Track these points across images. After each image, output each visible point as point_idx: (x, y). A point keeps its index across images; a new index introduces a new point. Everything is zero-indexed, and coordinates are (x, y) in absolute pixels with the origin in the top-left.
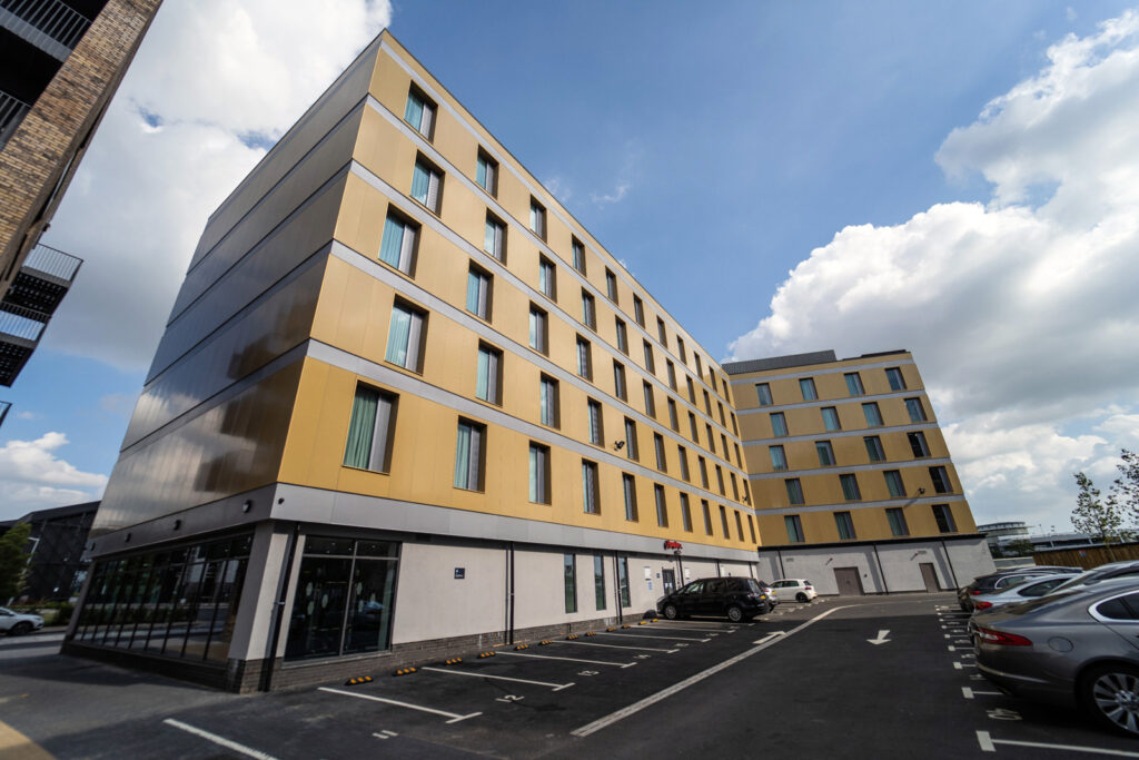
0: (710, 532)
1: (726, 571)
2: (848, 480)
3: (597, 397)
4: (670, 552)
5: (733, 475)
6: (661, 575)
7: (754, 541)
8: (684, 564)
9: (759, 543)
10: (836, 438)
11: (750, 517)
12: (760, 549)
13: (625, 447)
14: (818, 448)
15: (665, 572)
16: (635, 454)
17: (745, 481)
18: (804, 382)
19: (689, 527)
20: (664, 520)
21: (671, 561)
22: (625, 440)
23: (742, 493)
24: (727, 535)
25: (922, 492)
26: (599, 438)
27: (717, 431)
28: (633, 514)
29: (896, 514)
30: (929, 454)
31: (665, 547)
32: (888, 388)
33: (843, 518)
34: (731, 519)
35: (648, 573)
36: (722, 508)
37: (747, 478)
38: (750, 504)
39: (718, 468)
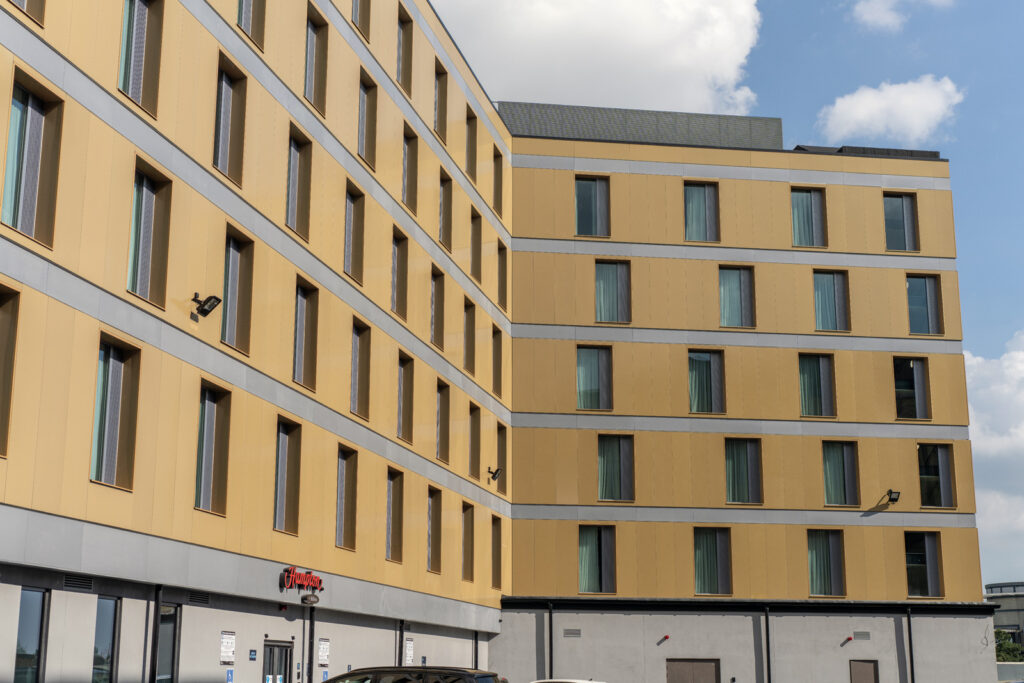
0: (396, 552)
1: (419, 651)
2: (743, 453)
3: (164, 162)
4: (293, 596)
5: (474, 410)
6: (260, 656)
7: (497, 582)
8: (321, 627)
9: (507, 590)
10: (735, 346)
11: (496, 521)
12: (508, 604)
13: (217, 313)
14: (690, 359)
15: (270, 646)
16: (241, 338)
17: (501, 429)
18: (695, 190)
19: (348, 537)
20: (289, 518)
21: (290, 619)
22: (220, 296)
23: (489, 459)
24: (435, 564)
25: (893, 497)
26: (152, 280)
27: (458, 287)
28: (214, 493)
29: (827, 544)
30: (927, 415)
31: (282, 586)
32: (880, 242)
33: (713, 542)
34: (452, 519)
35: (228, 648)
36: (434, 493)
37: (507, 421)
38: (502, 488)
39: (443, 387)
